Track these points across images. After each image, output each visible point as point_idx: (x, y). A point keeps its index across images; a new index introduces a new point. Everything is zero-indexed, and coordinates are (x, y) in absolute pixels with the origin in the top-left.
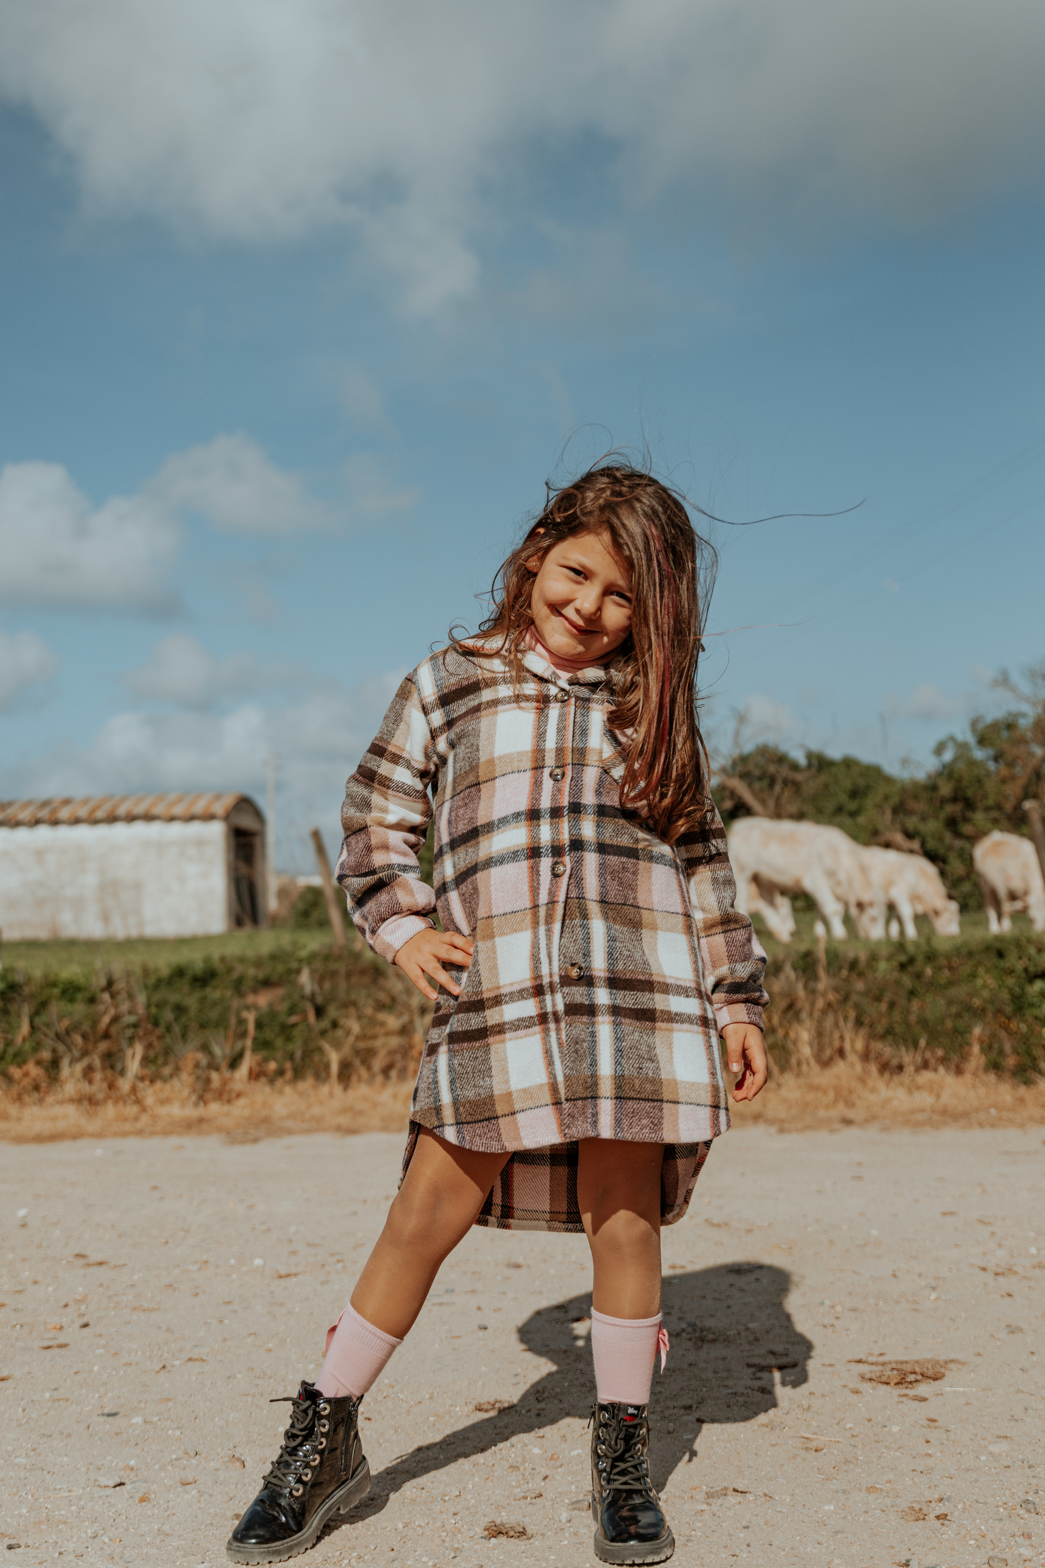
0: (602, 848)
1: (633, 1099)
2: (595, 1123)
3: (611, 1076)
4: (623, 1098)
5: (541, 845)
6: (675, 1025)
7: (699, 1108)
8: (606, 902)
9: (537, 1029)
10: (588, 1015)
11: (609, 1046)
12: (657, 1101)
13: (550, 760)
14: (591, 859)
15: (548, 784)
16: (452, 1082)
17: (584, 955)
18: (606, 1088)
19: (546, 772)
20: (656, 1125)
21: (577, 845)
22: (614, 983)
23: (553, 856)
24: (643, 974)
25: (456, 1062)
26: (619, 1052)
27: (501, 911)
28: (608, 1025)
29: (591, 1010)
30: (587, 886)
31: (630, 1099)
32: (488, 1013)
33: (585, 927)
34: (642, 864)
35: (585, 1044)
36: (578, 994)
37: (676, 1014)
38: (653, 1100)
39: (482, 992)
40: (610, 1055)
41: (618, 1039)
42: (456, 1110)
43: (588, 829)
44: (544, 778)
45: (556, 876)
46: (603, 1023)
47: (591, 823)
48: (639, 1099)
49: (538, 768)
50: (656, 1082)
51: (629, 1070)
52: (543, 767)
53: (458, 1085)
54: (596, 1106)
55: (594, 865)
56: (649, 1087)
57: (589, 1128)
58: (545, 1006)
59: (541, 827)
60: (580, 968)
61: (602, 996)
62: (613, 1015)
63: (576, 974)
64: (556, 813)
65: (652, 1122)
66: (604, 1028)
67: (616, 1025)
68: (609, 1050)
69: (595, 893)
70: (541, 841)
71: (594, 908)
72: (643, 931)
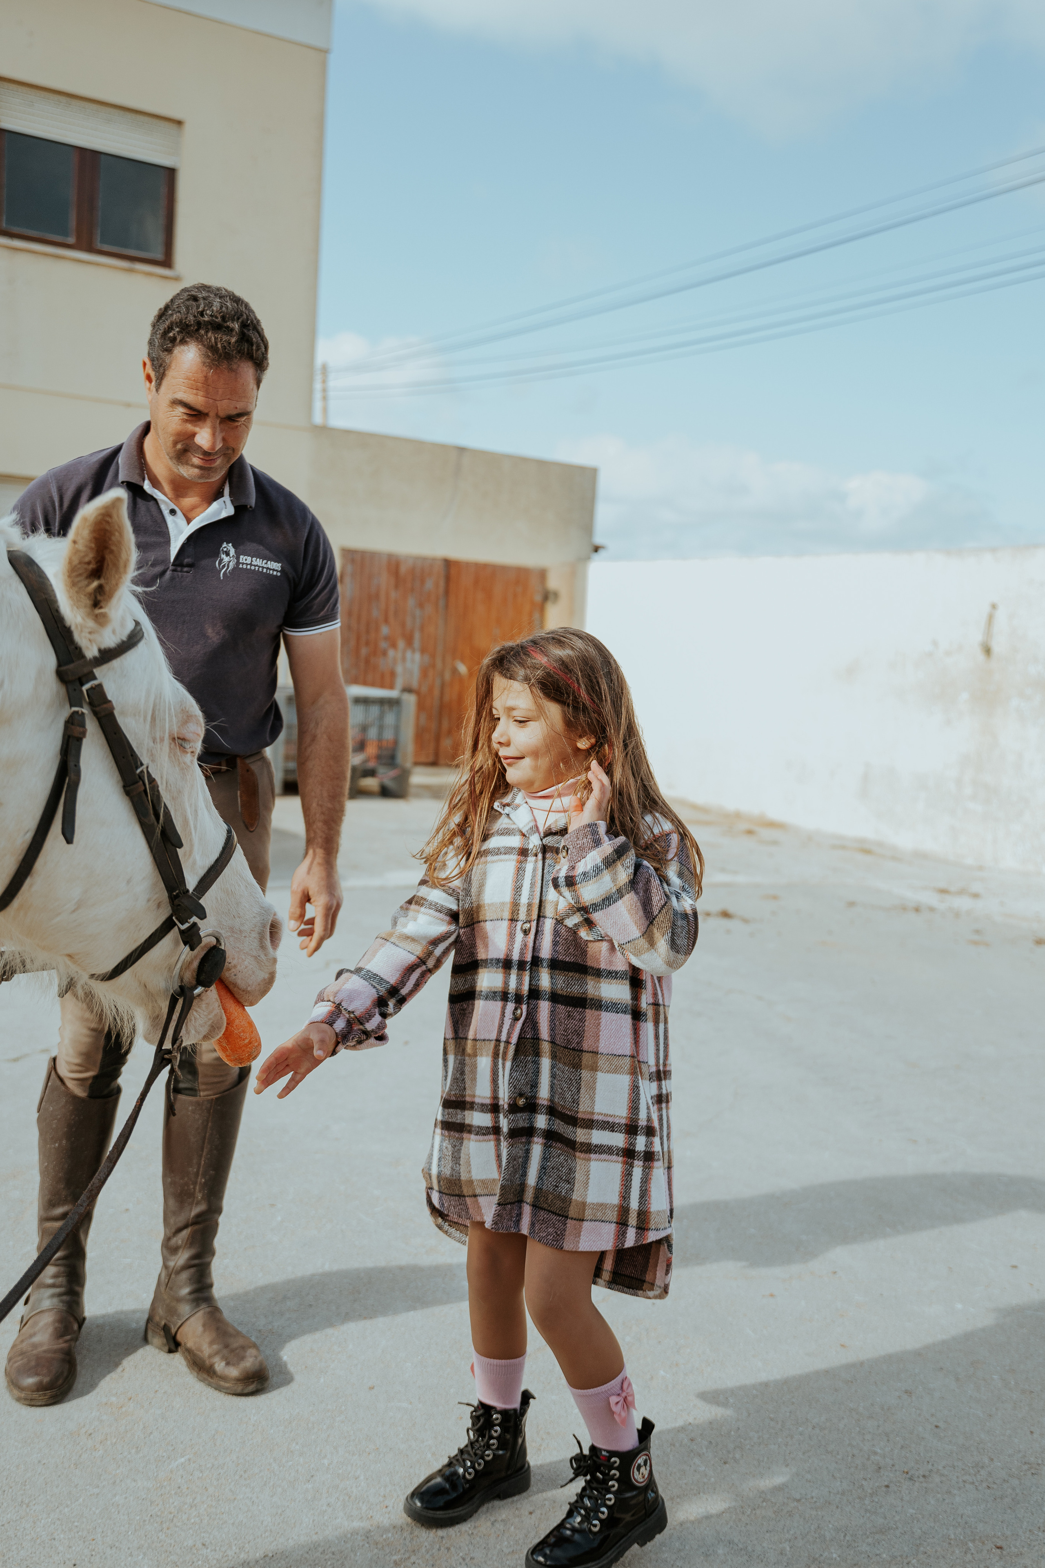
0: (555, 998)
1: (545, 1210)
2: (518, 1222)
3: (534, 1187)
4: (538, 1207)
5: (509, 992)
6: (593, 1156)
7: (603, 1224)
8: (555, 1043)
9: (492, 1137)
10: (527, 1136)
11: (538, 1162)
12: (563, 1216)
13: (522, 916)
14: (544, 1007)
15: (519, 936)
16: (440, 1159)
17: (532, 1086)
18: (529, 1196)
19: (519, 924)
20: (558, 1235)
21: (535, 994)
22: (552, 1111)
23: (516, 1002)
24: (570, 1110)
25: (444, 1144)
26: (543, 1169)
27: (482, 1038)
28: (541, 1146)
29: (529, 1132)
30: (541, 1028)
31: (542, 1209)
32: (467, 1113)
33: (537, 1064)
34: (589, 1013)
35: (520, 1160)
36: (521, 1121)
37: (596, 1146)
38: (559, 1215)
39: (465, 1096)
40: (537, 1170)
41: (545, 1158)
42: (439, 1182)
43: (545, 980)
44: (517, 931)
45: (516, 1019)
46: (537, 1143)
47: (547, 974)
48: (549, 1211)
49: (513, 920)
50: (566, 1201)
51: (548, 1186)
52: (517, 921)
53: (443, 1163)
54: (520, 1208)
55: (547, 1012)
56: (558, 1203)
57: (512, 1225)
58: (499, 1121)
59: (511, 976)
60: (527, 1099)
61: (541, 1121)
62: (545, 1139)
63: (522, 1103)
64: (521, 965)
65: (555, 1232)
66: (537, 1149)
67: (546, 1146)
68: (537, 1166)
69: (547, 1035)
70: (509, 987)
71: (546, 1047)
72: (582, 1071)
